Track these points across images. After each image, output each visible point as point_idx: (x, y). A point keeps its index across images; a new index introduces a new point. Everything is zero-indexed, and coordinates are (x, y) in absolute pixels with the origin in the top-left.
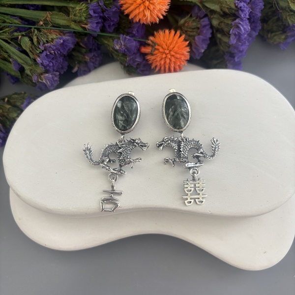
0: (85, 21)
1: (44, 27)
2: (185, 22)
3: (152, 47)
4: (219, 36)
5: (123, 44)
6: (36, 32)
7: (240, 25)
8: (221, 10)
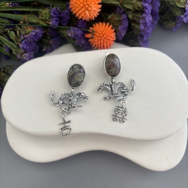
0: (49, 20)
1: (23, 25)
2: (112, 17)
3: (92, 33)
4: (133, 24)
5: (73, 32)
6: (18, 28)
7: (146, 18)
8: (134, 9)
